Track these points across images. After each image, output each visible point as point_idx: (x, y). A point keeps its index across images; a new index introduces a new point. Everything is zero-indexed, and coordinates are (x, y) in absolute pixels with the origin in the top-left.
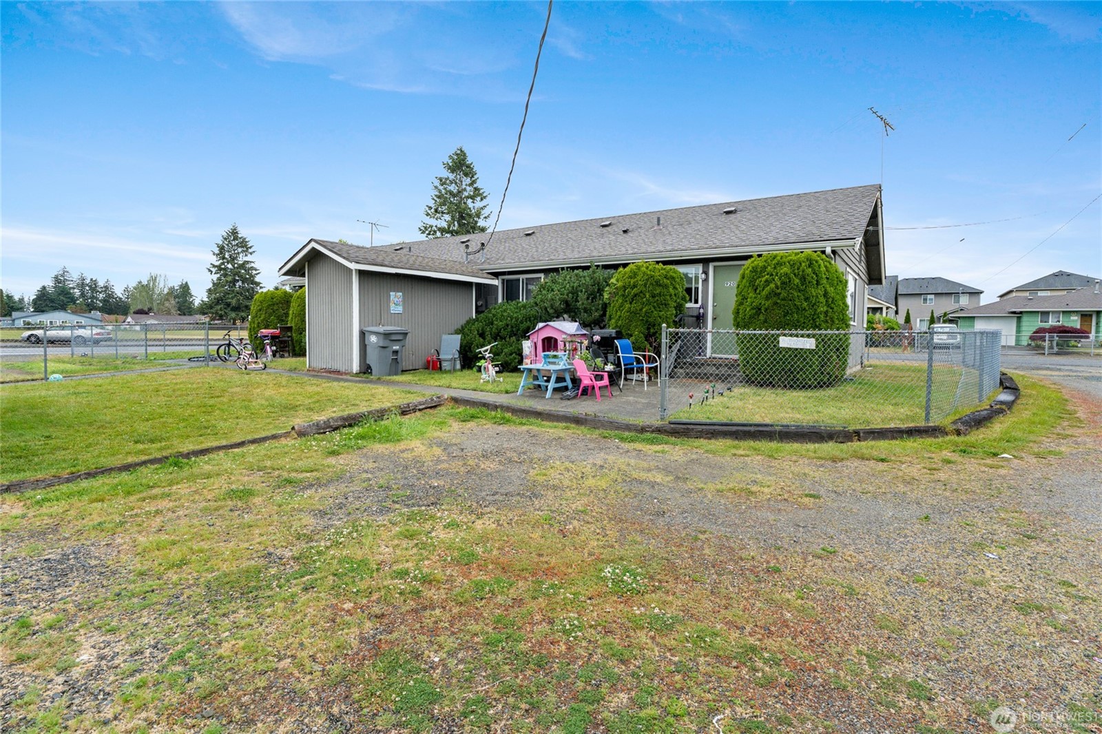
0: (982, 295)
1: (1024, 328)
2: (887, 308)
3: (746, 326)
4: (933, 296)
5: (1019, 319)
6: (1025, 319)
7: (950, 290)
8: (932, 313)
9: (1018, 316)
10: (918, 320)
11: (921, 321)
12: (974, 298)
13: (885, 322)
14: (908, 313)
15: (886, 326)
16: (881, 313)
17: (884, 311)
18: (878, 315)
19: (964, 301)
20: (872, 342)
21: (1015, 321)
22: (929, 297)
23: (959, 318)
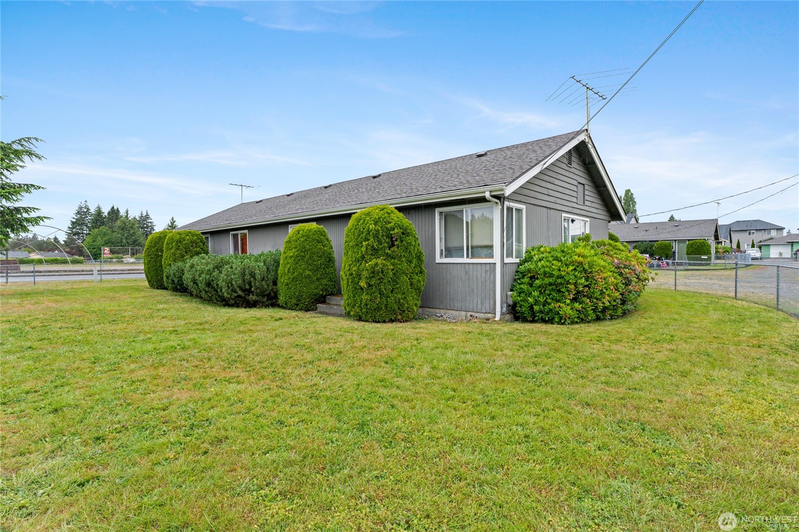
0: (784, 230)
1: (794, 250)
2: (725, 242)
3: (690, 255)
4: (754, 231)
5: (792, 245)
6: (794, 245)
7: (765, 227)
8: (753, 241)
9: (792, 244)
10: (746, 245)
11: (747, 245)
12: (779, 232)
13: (724, 248)
14: (738, 242)
15: (724, 250)
16: (722, 244)
17: (723, 243)
18: (720, 245)
19: (773, 233)
20: (717, 258)
21: (790, 246)
22: (752, 231)
23: (762, 245)
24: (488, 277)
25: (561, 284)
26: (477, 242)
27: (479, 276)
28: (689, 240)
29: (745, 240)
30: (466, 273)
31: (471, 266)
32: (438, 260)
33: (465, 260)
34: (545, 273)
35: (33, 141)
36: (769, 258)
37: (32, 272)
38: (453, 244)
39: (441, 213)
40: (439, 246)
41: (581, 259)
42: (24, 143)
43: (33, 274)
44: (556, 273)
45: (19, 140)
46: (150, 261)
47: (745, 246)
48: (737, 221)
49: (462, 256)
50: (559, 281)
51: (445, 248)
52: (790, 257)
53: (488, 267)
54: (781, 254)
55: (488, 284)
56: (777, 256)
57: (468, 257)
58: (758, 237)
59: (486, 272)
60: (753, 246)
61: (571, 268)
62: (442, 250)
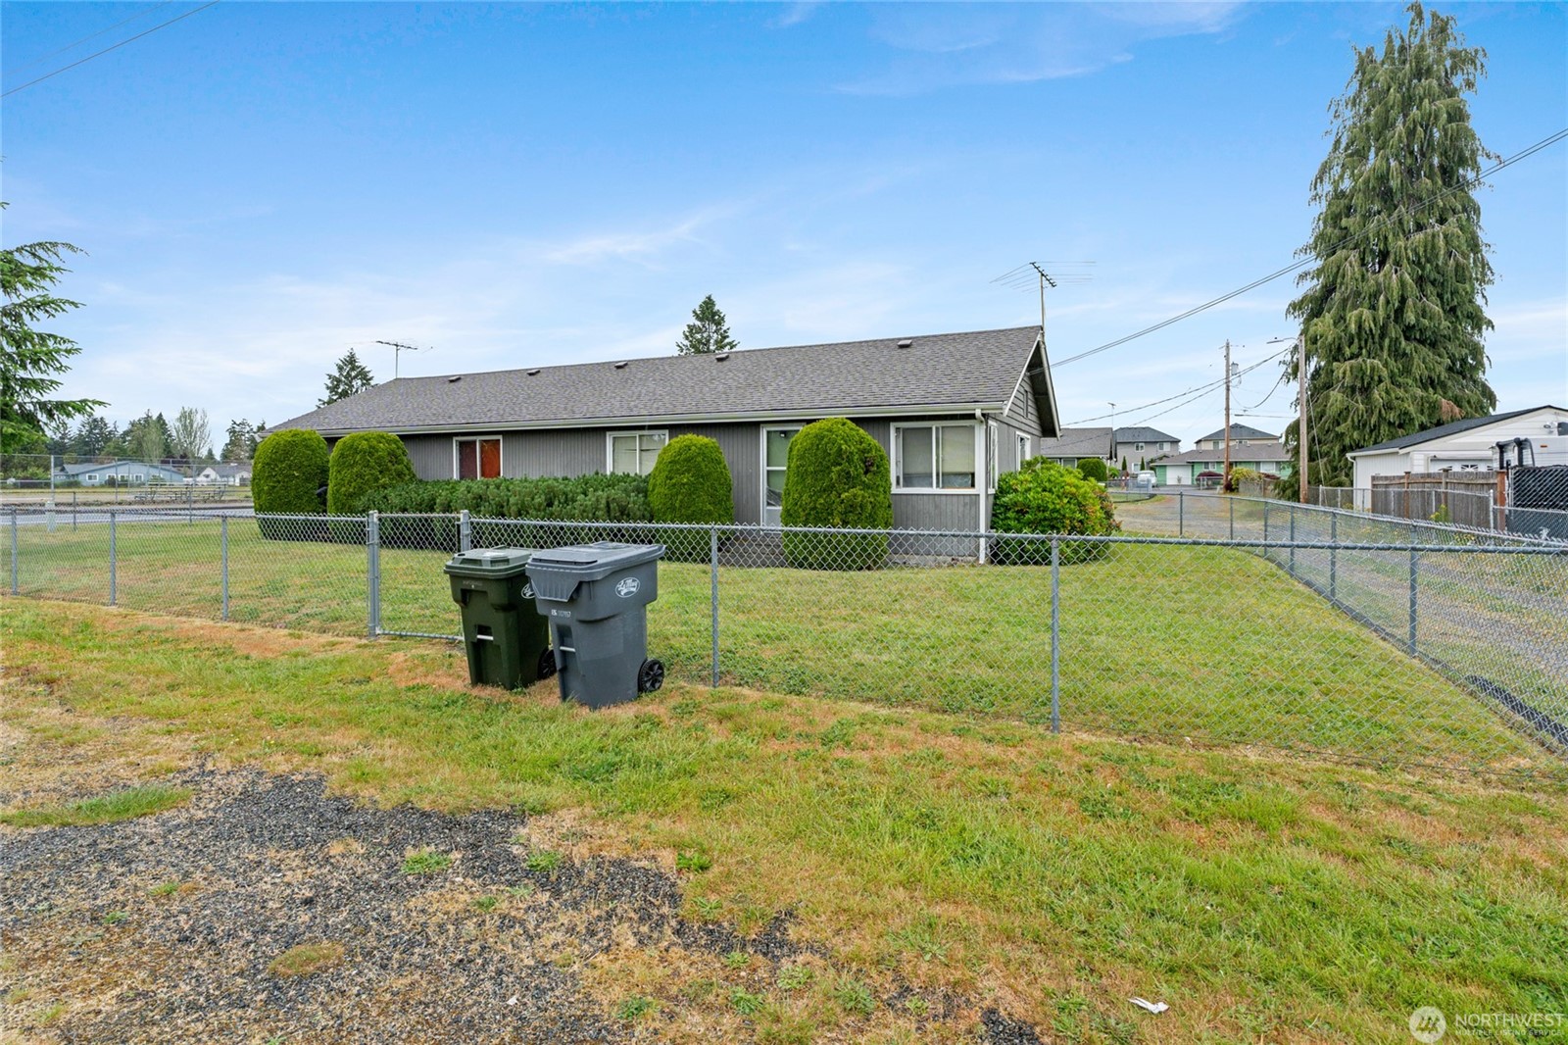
24: (967, 511)
25: (1056, 519)
26: (950, 468)
27: (955, 510)
28: (1079, 459)
29: (1131, 456)
30: (936, 507)
31: (944, 498)
32: (894, 490)
33: (934, 490)
34: (1039, 507)
35: (61, 250)
36: (1165, 485)
37: (70, 505)
38: (917, 468)
39: (897, 429)
40: (894, 471)
41: (1074, 490)
42: (40, 252)
43: (72, 508)
44: (1051, 506)
45: (31, 246)
46: (274, 487)
47: (1132, 469)
48: (1121, 429)
49: (931, 485)
50: (1055, 515)
51: (904, 474)
52: (1190, 483)
53: (967, 499)
54: (1179, 480)
55: (967, 520)
56: (1175, 482)
57: (938, 486)
58: (1150, 453)
59: (965, 505)
60: (1142, 468)
61: (1065, 501)
62: (898, 478)
